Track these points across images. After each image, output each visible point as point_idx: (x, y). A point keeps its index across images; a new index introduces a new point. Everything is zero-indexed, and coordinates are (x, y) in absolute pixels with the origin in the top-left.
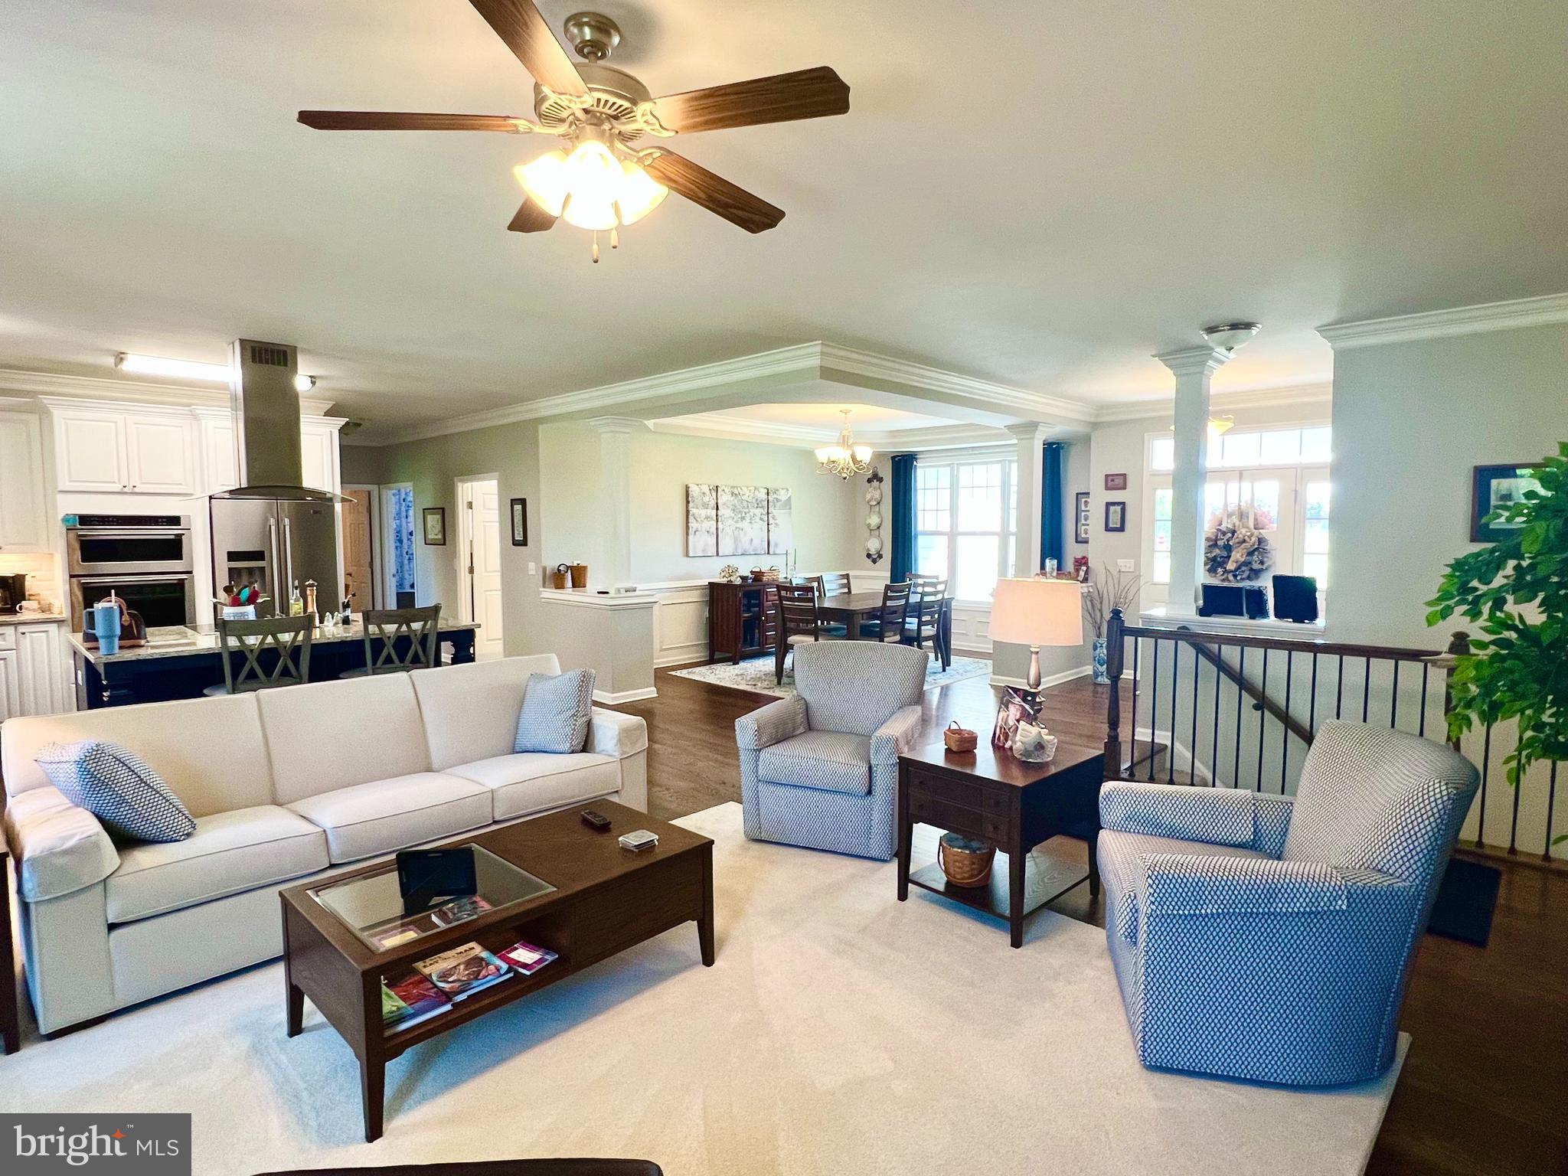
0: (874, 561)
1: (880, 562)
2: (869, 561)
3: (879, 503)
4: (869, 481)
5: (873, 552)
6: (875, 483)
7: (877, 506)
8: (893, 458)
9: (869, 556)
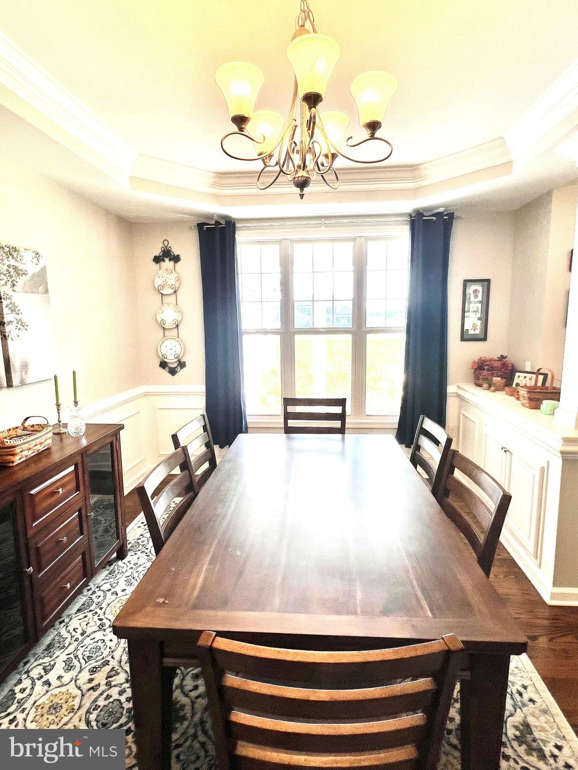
0: (173, 372)
1: (181, 373)
2: (164, 373)
3: (175, 292)
4: (157, 260)
5: (171, 360)
6: (167, 264)
7: (174, 296)
8: (200, 226)
9: (163, 365)
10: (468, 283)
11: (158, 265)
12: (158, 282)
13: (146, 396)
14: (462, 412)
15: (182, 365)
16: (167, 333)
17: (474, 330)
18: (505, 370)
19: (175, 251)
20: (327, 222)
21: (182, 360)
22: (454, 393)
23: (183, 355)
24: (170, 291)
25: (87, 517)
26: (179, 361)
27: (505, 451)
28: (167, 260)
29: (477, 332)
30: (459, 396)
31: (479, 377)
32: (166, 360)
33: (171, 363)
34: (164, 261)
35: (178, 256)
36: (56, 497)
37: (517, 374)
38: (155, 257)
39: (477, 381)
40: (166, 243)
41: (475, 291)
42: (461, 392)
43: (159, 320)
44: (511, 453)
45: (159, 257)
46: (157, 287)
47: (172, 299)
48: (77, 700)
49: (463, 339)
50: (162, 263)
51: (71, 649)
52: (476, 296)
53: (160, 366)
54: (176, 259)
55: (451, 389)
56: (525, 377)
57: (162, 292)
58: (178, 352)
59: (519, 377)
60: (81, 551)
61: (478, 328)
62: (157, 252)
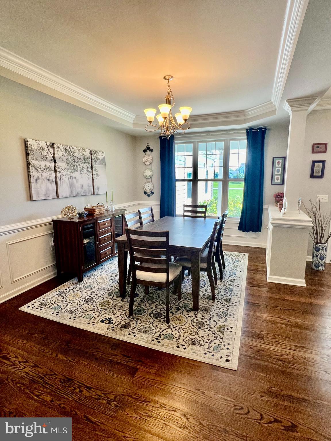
0: (149, 196)
3: (151, 164)
5: (148, 190)
6: (148, 152)
8: (161, 137)
9: (145, 193)
10: (274, 159)
11: (145, 153)
12: (145, 160)
13: (138, 205)
15: (152, 193)
16: (147, 180)
17: (278, 180)
19: (151, 148)
20: (211, 134)
21: (152, 191)
23: (153, 189)
24: (149, 164)
25: (113, 236)
26: (151, 191)
28: (148, 151)
32: (146, 191)
33: (148, 192)
34: (147, 151)
35: (152, 149)
36: (105, 226)
38: (144, 150)
40: (148, 144)
43: (144, 175)
45: (145, 150)
46: (144, 162)
47: (150, 167)
48: (108, 278)
50: (146, 152)
51: (107, 270)
52: (279, 164)
53: (144, 193)
54: (152, 150)
57: (146, 164)
58: (151, 188)
60: (111, 245)
61: (280, 179)
62: (145, 148)
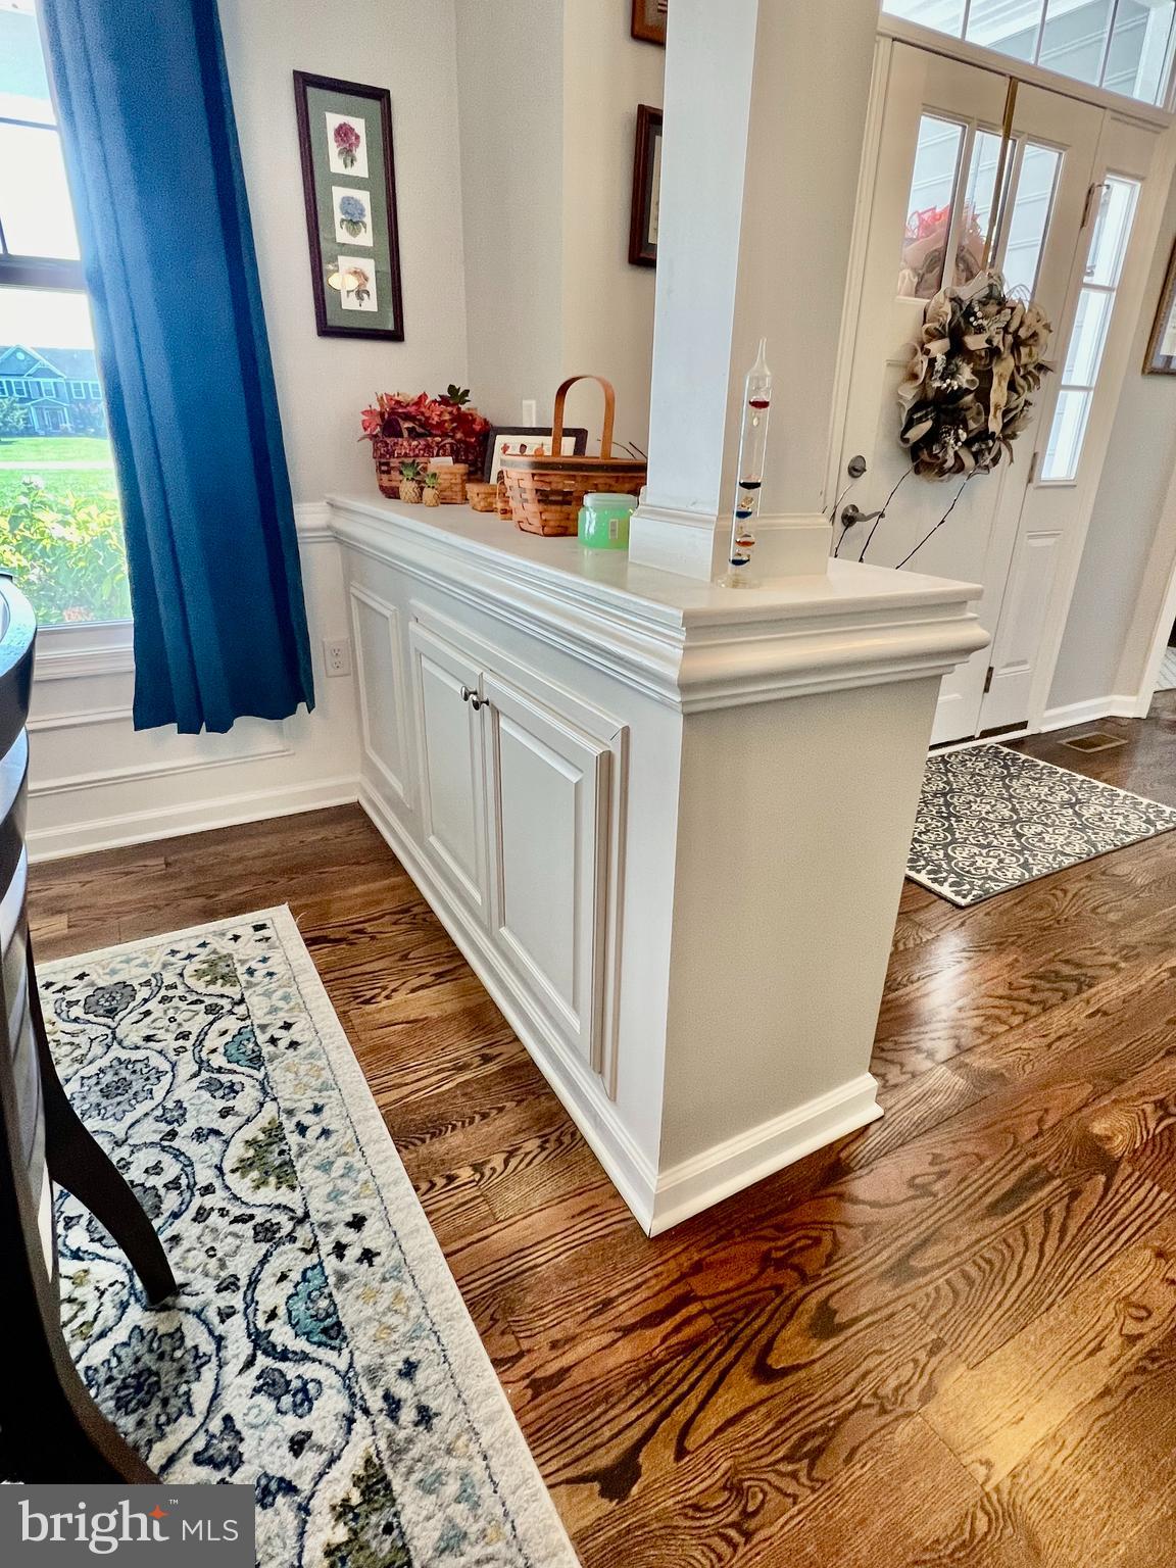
14: (353, 590)
18: (466, 434)
22: (323, 529)
27: (476, 706)
29: (370, 304)
30: (338, 538)
31: (387, 464)
37: (500, 440)
39: (385, 477)
41: (344, 133)
42: (342, 523)
44: (496, 712)
49: (326, 330)
55: (308, 515)
56: (523, 447)
59: (505, 448)
